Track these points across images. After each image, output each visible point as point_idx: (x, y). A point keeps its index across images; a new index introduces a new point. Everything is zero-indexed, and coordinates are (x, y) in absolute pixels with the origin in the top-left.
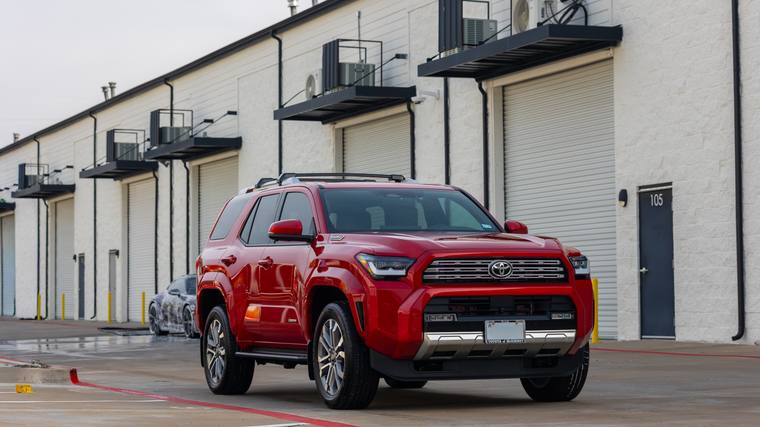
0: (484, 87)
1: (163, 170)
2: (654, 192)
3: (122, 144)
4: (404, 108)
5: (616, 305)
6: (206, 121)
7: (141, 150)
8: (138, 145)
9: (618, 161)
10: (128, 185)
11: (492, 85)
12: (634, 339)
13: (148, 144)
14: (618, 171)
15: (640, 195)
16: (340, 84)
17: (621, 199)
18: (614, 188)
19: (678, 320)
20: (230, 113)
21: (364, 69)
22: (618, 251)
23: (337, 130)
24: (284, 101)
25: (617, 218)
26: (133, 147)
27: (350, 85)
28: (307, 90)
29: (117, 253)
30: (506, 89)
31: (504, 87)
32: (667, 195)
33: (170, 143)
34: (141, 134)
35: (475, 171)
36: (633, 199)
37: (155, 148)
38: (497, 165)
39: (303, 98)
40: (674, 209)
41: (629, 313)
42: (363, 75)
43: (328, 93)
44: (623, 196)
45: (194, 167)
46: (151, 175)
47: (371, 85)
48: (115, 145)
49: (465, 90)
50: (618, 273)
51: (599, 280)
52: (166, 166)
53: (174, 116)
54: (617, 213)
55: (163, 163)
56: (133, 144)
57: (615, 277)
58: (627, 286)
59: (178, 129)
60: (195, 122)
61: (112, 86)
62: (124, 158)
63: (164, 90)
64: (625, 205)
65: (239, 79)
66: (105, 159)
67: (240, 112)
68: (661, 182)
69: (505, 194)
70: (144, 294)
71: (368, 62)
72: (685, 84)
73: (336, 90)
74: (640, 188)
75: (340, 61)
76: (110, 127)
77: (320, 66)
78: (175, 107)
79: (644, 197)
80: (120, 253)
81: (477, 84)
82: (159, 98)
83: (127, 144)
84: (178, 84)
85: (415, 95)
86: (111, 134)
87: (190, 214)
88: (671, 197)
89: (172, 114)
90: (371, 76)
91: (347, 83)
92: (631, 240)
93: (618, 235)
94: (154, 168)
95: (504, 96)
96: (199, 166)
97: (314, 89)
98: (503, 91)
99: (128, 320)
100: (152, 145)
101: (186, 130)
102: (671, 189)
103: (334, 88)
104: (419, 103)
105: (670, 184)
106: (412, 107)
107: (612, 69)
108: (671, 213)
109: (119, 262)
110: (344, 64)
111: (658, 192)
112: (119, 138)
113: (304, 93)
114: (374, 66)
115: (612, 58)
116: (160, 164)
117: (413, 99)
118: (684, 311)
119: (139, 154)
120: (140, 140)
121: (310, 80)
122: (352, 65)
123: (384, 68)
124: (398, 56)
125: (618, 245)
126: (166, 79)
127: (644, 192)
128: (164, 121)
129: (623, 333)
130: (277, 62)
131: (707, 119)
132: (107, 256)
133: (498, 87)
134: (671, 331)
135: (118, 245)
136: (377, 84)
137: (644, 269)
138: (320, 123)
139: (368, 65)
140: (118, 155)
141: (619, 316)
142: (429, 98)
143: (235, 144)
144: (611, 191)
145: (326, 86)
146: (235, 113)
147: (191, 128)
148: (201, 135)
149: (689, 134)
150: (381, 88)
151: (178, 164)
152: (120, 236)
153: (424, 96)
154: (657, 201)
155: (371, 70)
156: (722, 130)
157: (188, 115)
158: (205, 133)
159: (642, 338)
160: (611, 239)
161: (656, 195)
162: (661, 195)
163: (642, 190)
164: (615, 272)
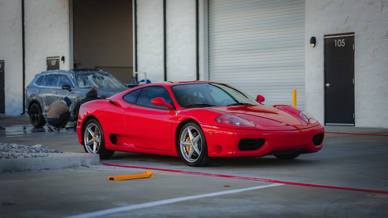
2: (337, 39)
14: (308, 25)
15: (325, 40)
17: (311, 42)
18: (304, 36)
22: (307, 73)
25: (306, 54)
32: (350, 39)
36: (321, 42)
40: (356, 49)
44: (313, 41)
50: (306, 87)
54: (306, 51)
57: (304, 88)
58: (314, 94)
64: (314, 46)
68: (344, 32)
74: (325, 36)
79: (329, 41)
88: (354, 41)
92: (318, 66)
93: (306, 64)
102: (354, 36)
105: (353, 33)
108: (353, 51)
111: (341, 38)
125: (306, 69)
127: (328, 39)
137: (328, 85)
154: (342, 43)
159: (325, 125)
160: (301, 66)
161: (340, 40)
162: (343, 40)
163: (327, 37)
164: (304, 85)
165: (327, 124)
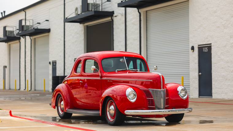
0: (140, 11)
1: (22, 39)
2: (204, 47)
3: (8, 31)
4: (109, 19)
5: (189, 86)
6: (38, 23)
7: (15, 33)
8: (14, 31)
9: (191, 36)
10: (10, 45)
11: (143, 11)
12: (196, 97)
13: (18, 31)
14: (190, 40)
15: (199, 48)
16: (88, 10)
18: (189, 46)
19: (213, 91)
20: (46, 20)
21: (96, 5)
22: (191, 67)
23: (85, 26)
24: (66, 17)
25: (190, 56)
26: (12, 32)
27: (91, 11)
28: (75, 12)
29: (6, 67)
30: (147, 12)
31: (146, 11)
32: (209, 47)
33: (26, 30)
34: (15, 28)
35: (136, 40)
36: (196, 49)
37: (21, 32)
38: (144, 38)
39: (74, 15)
40: (212, 53)
41: (195, 89)
42: (96, 7)
43: (83, 13)
44: (193, 48)
45: (33, 39)
46: (18, 41)
47: (98, 10)
48: (6, 31)
49: (133, 13)
50: (190, 75)
51: (184, 77)
52: (24, 38)
53: (26, 22)
54: (190, 54)
55: (22, 37)
56: (12, 31)
57: (189, 76)
58: (194, 79)
59: (28, 26)
60: (34, 23)
61: (4, 12)
62: (9, 36)
63: (23, 13)
64: (193, 51)
65: (49, 9)
66: (3, 36)
67: (50, 20)
68: (207, 43)
69: (147, 47)
70: (16, 81)
71: (97, 3)
72: (217, 10)
73: (87, 12)
74: (199, 45)
75: (88, 2)
76: (5, 25)
77: (81, 4)
78: (27, 19)
79: (200, 48)
80: (7, 67)
81: (137, 10)
82: (21, 16)
83: (10, 31)
84: (28, 11)
85: (114, 14)
86: (5, 28)
87: (32, 54)
88: (211, 49)
89: (25, 21)
90: (98, 8)
91: (90, 10)
92: (195, 63)
93: (190, 62)
94: (19, 39)
95: (146, 14)
96: (35, 38)
97: (78, 12)
98: (146, 13)
99: (10, 89)
100: (20, 31)
101: (31, 26)
102: (211, 46)
103: (86, 11)
104: (116, 16)
105: (211, 44)
106: (112, 18)
107: (188, 5)
108: (211, 54)
109: (7, 70)
110: (89, 3)
111: (206, 47)
112: (7, 29)
113: (74, 13)
114: (99, 4)
115: (189, 1)
116: (21, 37)
117: (114, 15)
118: (216, 88)
119: (14, 34)
120: (14, 30)
121: (77, 9)
122: (92, 4)
123: (103, 5)
124: (108, 1)
125: (190, 65)
126: (24, 10)
127: (200, 47)
128: (23, 24)
129: (192, 95)
130: (63, 3)
131: (225, 21)
132: (3, 68)
133: (144, 11)
134: (210, 95)
135: (7, 64)
136: (100, 10)
137: (200, 73)
138: (79, 23)
139: (97, 4)
140: (7, 34)
141: (191, 90)
142: (119, 15)
143: (48, 31)
144: (188, 47)
145: (83, 11)
146: (48, 21)
147: (33, 26)
148: (36, 28)
149: (218, 27)
150: (102, 12)
151: (28, 38)
152: (7, 61)
153: (117, 14)
154: (206, 50)
155: (98, 6)
156: (231, 25)
157: (31, 21)
158: (37, 27)
159: (199, 97)
160: (188, 63)
161: (205, 48)
162: (207, 48)
163: (200, 46)
164: (189, 74)
165: (200, 97)
